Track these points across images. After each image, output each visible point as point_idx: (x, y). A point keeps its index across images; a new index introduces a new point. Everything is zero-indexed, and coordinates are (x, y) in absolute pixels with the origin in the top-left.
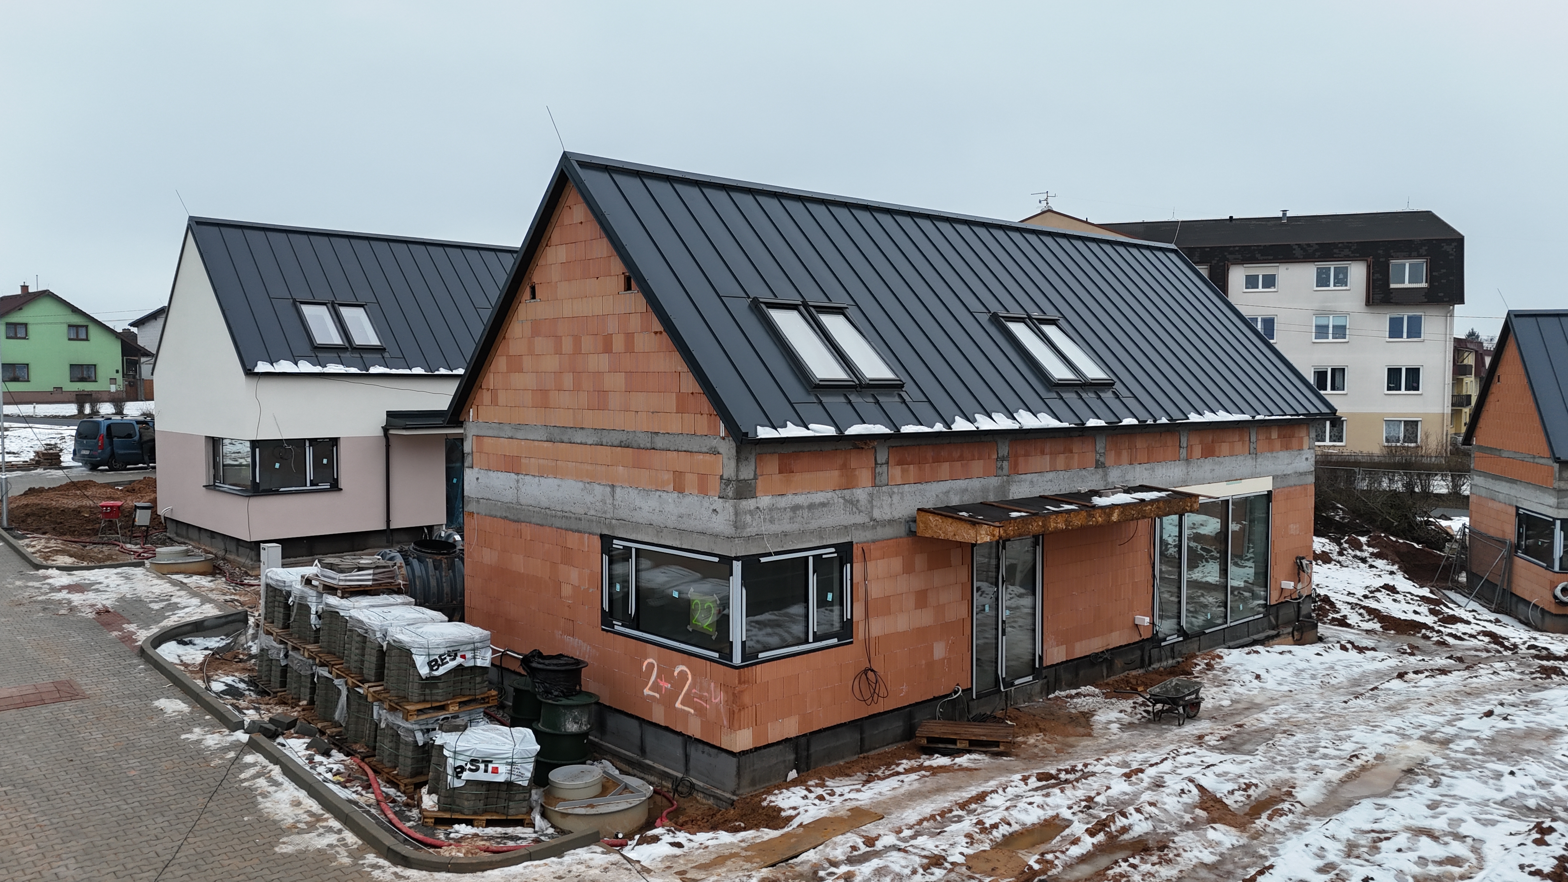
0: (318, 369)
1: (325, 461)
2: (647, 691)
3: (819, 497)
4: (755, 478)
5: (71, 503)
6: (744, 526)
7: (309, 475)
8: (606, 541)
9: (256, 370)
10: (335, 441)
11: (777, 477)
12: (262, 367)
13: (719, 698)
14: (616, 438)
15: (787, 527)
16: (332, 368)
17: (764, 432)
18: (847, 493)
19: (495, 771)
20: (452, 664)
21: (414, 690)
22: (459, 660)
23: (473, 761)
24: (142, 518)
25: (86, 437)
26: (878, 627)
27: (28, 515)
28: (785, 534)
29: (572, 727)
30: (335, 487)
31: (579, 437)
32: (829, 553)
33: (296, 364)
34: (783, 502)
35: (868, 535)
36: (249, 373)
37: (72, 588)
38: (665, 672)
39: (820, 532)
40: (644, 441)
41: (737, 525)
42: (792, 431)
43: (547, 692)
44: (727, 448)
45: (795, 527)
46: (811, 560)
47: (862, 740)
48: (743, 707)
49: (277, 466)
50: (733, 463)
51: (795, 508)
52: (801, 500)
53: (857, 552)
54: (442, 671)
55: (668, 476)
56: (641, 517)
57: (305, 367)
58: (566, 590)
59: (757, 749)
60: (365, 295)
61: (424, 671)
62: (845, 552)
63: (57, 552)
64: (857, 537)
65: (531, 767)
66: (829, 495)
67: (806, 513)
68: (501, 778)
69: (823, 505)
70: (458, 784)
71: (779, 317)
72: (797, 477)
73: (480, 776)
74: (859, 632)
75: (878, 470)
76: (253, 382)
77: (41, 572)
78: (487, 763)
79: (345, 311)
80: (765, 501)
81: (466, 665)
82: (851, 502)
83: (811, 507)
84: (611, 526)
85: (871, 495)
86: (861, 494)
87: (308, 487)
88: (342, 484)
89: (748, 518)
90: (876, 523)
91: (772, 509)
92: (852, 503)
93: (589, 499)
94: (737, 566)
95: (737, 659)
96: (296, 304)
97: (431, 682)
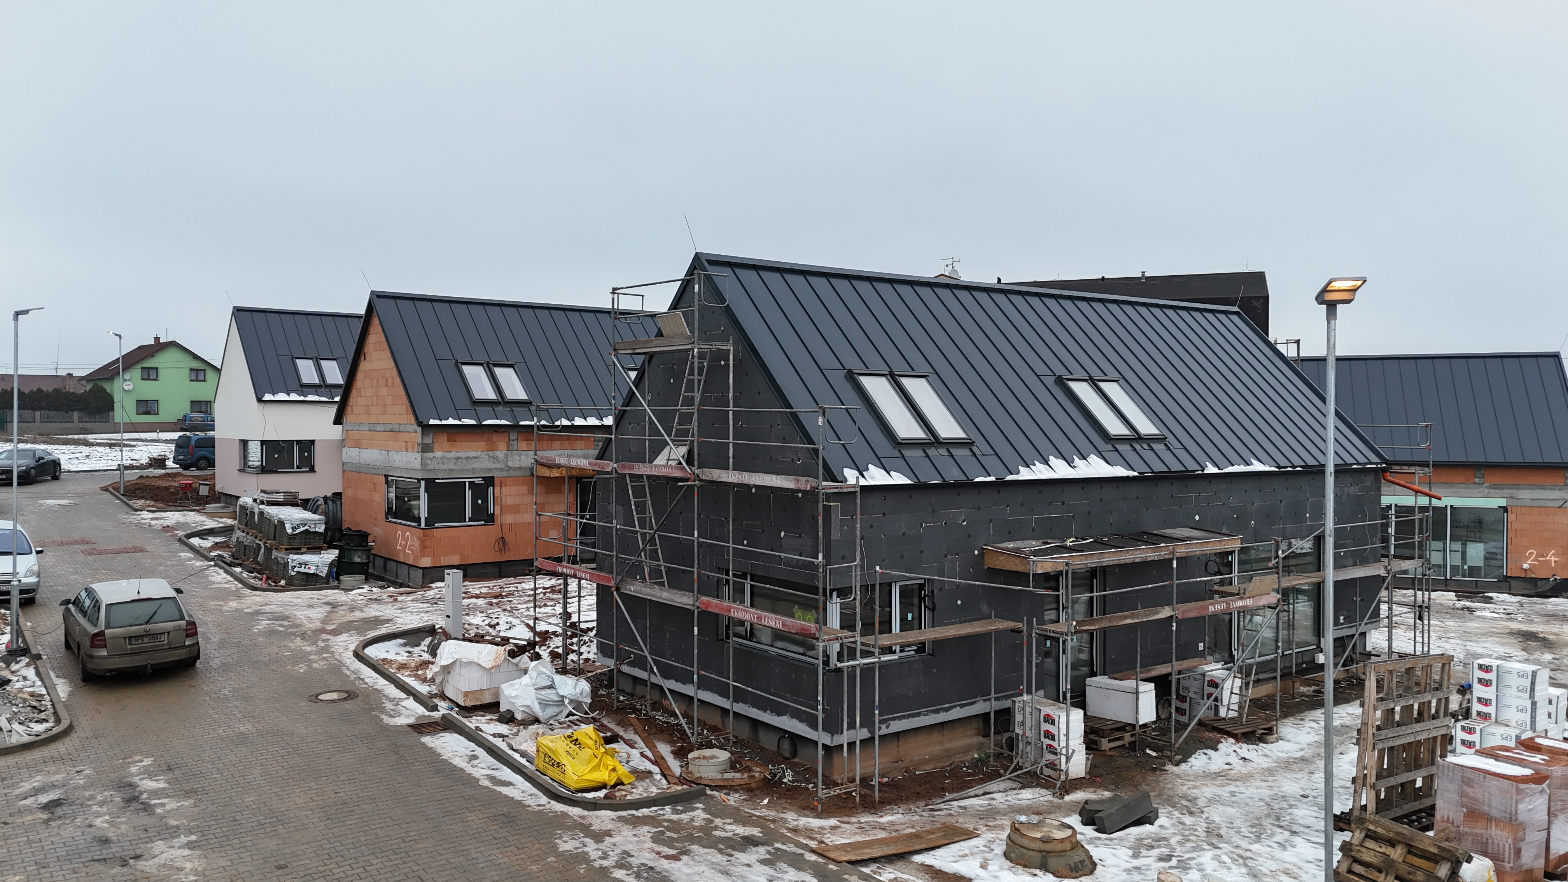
0: (302, 398)
1: (306, 454)
2: (398, 547)
3: (472, 454)
4: (433, 443)
5: (164, 484)
6: (427, 465)
7: (296, 462)
8: (386, 476)
9: (264, 399)
10: (312, 442)
11: (446, 444)
12: (268, 397)
13: (417, 544)
14: (388, 428)
15: (453, 467)
16: (311, 398)
17: (432, 422)
18: (491, 453)
19: (309, 568)
20: (302, 529)
21: (286, 540)
22: (306, 527)
23: (300, 564)
24: (204, 491)
25: (181, 447)
26: (509, 519)
27: (137, 489)
28: (452, 470)
29: (357, 560)
30: (312, 470)
31: (379, 428)
32: (479, 481)
33: (289, 395)
34: (449, 455)
35: (505, 474)
36: (260, 400)
37: (152, 519)
38: (403, 536)
39: (473, 470)
40: (396, 428)
41: (423, 464)
42: (451, 421)
43: (348, 544)
44: (419, 429)
45: (457, 467)
46: (467, 484)
47: (500, 572)
48: (425, 547)
49: (276, 456)
50: (420, 436)
51: (457, 458)
52: (459, 454)
53: (497, 481)
54: (298, 531)
55: (404, 444)
56: (396, 464)
57: (294, 397)
58: (375, 504)
59: (434, 567)
60: (339, 353)
61: (289, 531)
62: (490, 481)
63: (150, 506)
64: (496, 474)
65: (327, 568)
66: (479, 453)
67: (464, 461)
68: (311, 572)
69: (475, 458)
70: (293, 573)
71: (466, 369)
72: (459, 444)
73: (302, 570)
74: (498, 520)
75: (511, 442)
76: (262, 405)
77: (138, 513)
78: (306, 565)
79: (324, 363)
80: (439, 454)
81: (311, 530)
82: (493, 457)
83: (467, 458)
84: (388, 471)
85: (507, 455)
86: (500, 454)
87: (296, 470)
88: (316, 469)
89: (429, 461)
90: (509, 469)
91: (442, 458)
92: (495, 459)
93: (381, 458)
94: (423, 483)
95: (423, 525)
96: (293, 358)
97: (293, 537)
